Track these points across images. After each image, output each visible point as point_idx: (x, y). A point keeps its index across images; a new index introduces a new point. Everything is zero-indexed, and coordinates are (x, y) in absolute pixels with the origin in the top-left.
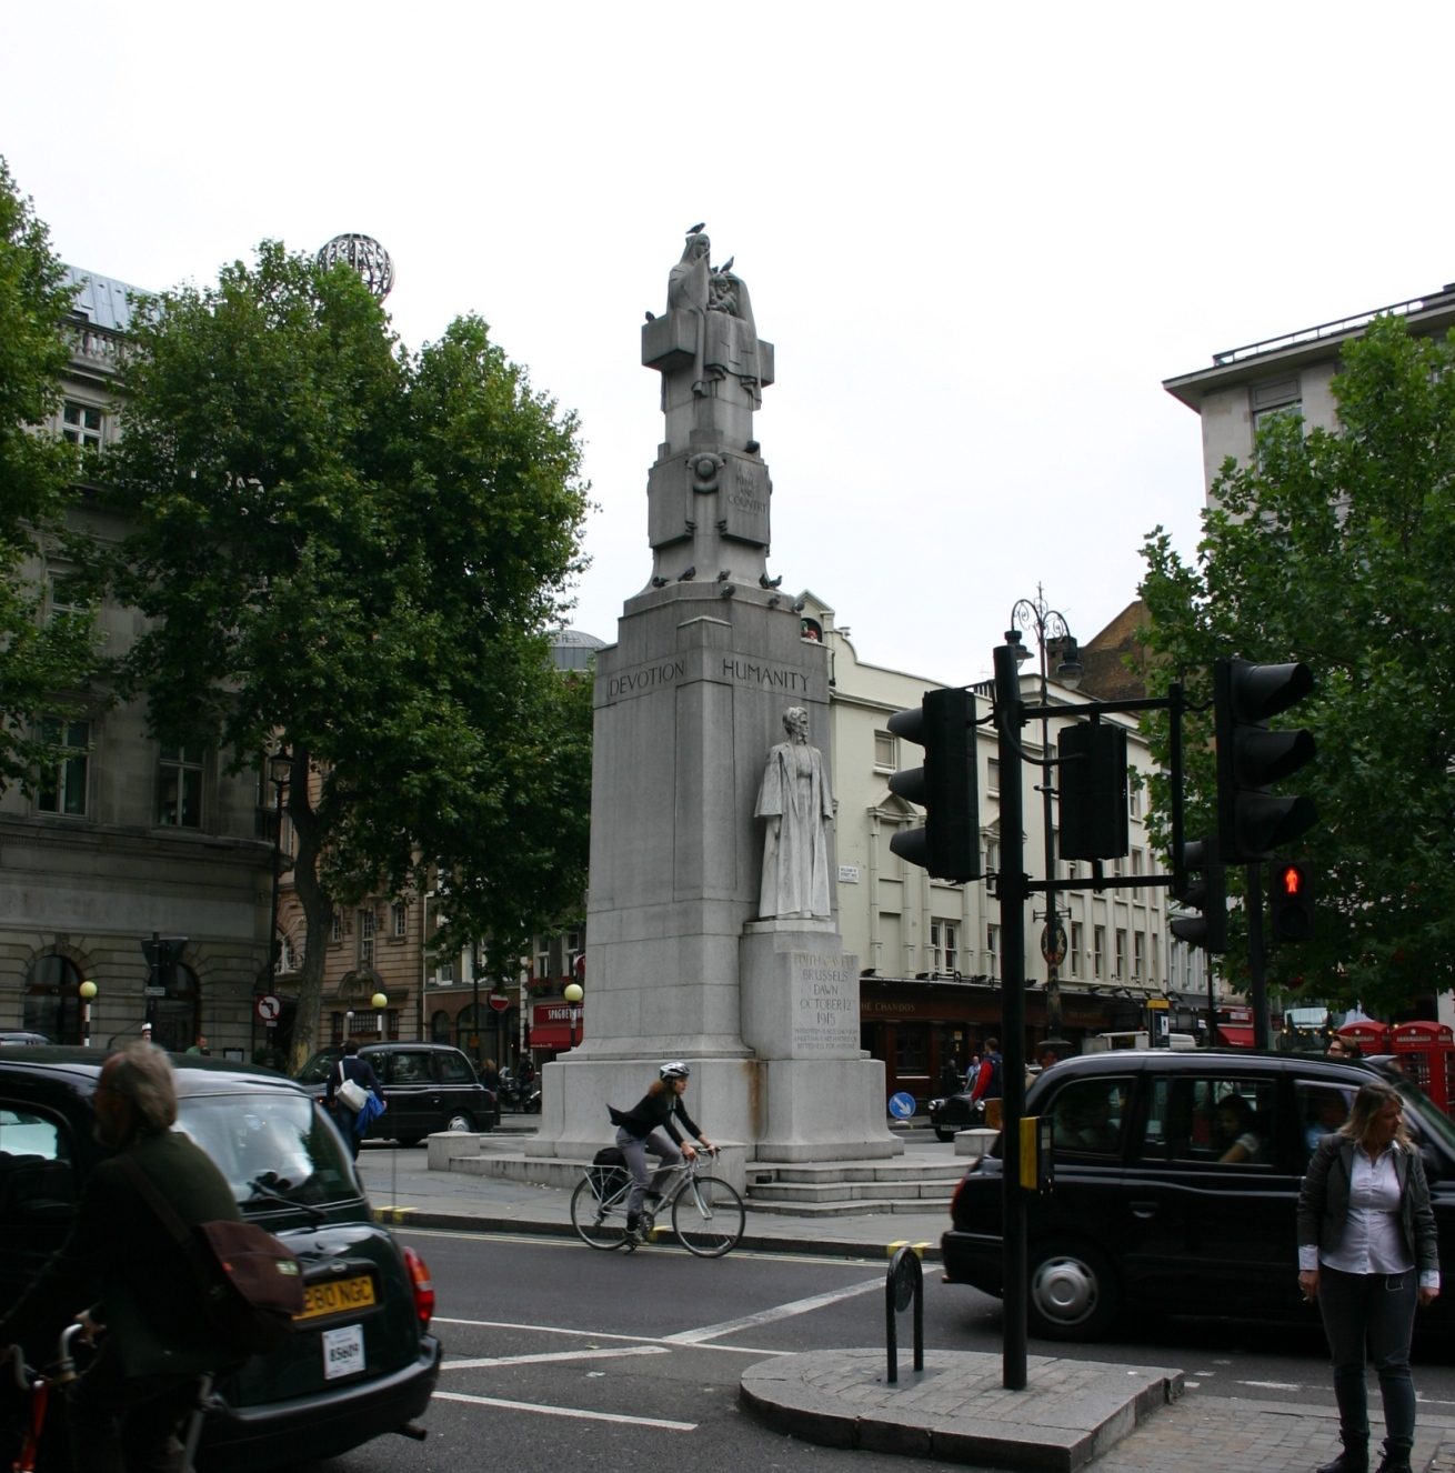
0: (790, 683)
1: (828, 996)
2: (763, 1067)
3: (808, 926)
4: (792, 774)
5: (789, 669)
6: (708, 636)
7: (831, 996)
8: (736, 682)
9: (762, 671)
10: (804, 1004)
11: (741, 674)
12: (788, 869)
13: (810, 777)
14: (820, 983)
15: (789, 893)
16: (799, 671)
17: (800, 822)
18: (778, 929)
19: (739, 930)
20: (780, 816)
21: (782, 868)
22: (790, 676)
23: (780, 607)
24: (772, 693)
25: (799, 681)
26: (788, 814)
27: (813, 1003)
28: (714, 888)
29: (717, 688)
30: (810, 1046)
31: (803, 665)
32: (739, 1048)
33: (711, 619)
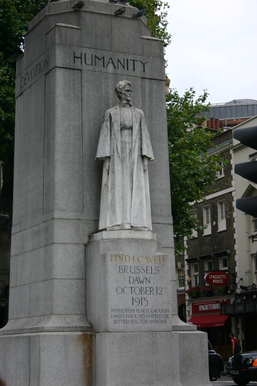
0: (131, 67)
1: (141, 285)
2: (93, 338)
3: (125, 234)
4: (117, 127)
5: (130, 57)
6: (60, 36)
7: (144, 285)
8: (84, 67)
9: (106, 60)
10: (120, 291)
11: (89, 61)
12: (113, 194)
13: (131, 128)
14: (134, 276)
15: (114, 212)
16: (139, 58)
17: (122, 161)
18: (105, 237)
19: (86, 240)
20: (109, 157)
21: (110, 194)
22: (131, 63)
23: (125, 15)
24: (115, 74)
25: (139, 66)
26: (113, 155)
27: (127, 291)
28: (63, 210)
29: (67, 72)
30: (125, 322)
31: (142, 54)
32: (82, 324)
33: (64, 25)
